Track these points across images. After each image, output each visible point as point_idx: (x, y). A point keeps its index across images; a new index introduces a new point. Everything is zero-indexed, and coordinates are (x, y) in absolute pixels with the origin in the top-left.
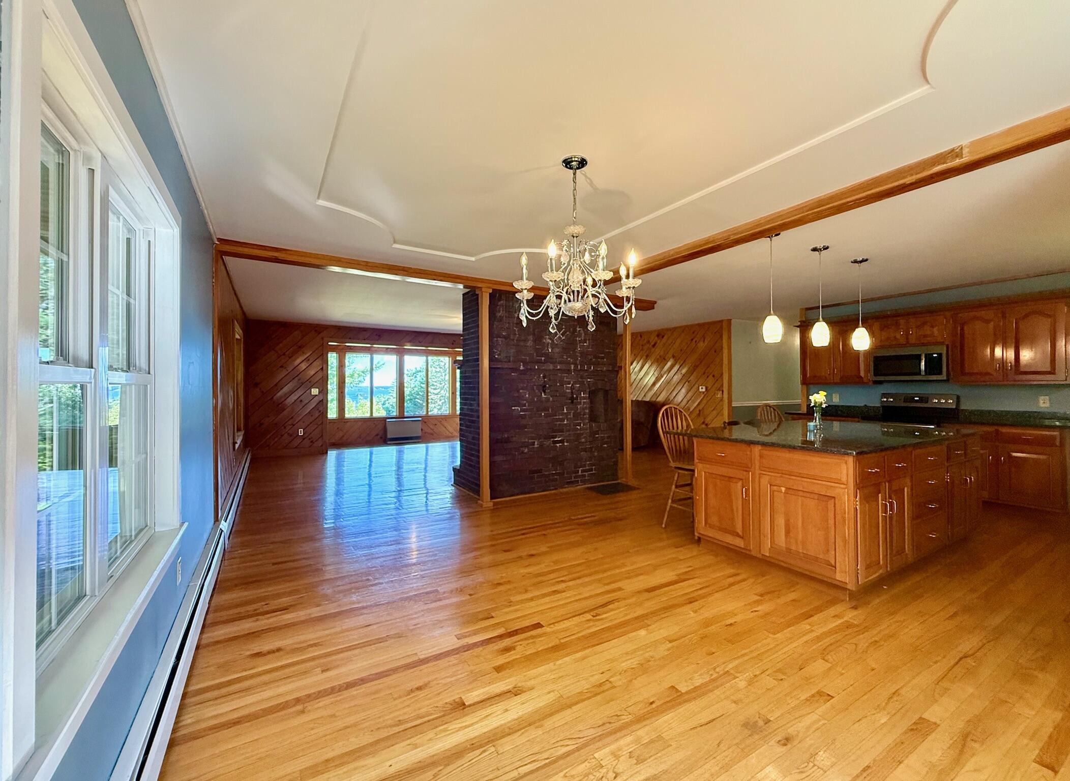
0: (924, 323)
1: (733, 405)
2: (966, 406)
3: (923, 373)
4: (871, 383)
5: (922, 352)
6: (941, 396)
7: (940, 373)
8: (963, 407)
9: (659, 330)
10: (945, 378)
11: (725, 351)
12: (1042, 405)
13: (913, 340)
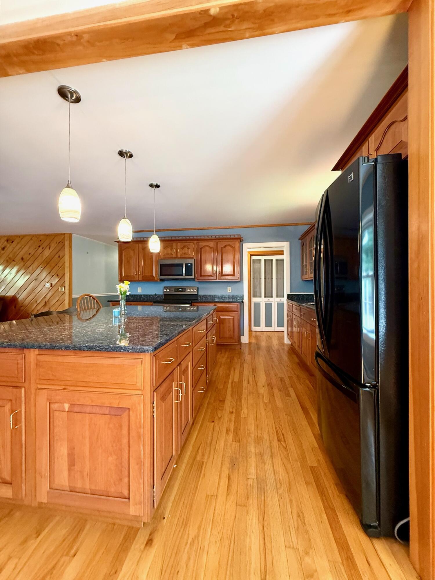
0: (184, 247)
1: (73, 297)
2: (201, 293)
3: (184, 275)
4: (159, 280)
5: (183, 262)
6: (190, 288)
7: (192, 275)
8: (199, 294)
9: (8, 236)
10: (194, 278)
11: (67, 257)
12: (229, 292)
13: (179, 255)
